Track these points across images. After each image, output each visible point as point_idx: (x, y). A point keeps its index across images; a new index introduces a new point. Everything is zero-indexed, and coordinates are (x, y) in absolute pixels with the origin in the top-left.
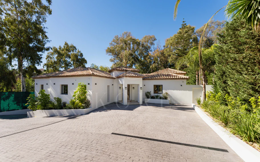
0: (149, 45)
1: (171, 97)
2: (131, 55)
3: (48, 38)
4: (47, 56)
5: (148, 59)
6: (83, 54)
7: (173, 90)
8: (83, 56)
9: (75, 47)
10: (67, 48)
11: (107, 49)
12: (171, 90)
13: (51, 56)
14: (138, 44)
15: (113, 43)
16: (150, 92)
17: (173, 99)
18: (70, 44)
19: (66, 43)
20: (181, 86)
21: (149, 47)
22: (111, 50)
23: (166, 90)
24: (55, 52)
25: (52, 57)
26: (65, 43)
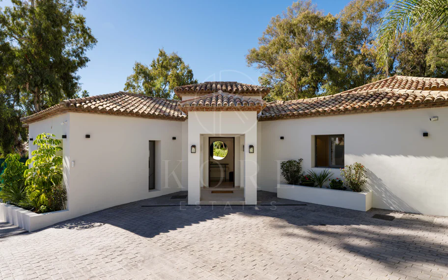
0: (364, 25)
1: (376, 181)
2: (308, 58)
3: (97, 40)
4: (126, 84)
5: (359, 63)
6: (193, 72)
7: (389, 154)
8: (194, 77)
9: (179, 59)
10: (163, 63)
11: (248, 53)
12: (379, 153)
13: (134, 83)
14: (330, 27)
15: (268, 37)
16: (301, 160)
17: (386, 190)
18: (169, 54)
19: (161, 52)
20: (426, 135)
21: (367, 32)
22: (258, 55)
23: (359, 154)
24: (140, 73)
25: (136, 85)
26: (159, 53)
